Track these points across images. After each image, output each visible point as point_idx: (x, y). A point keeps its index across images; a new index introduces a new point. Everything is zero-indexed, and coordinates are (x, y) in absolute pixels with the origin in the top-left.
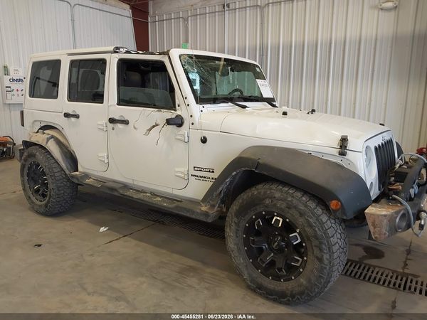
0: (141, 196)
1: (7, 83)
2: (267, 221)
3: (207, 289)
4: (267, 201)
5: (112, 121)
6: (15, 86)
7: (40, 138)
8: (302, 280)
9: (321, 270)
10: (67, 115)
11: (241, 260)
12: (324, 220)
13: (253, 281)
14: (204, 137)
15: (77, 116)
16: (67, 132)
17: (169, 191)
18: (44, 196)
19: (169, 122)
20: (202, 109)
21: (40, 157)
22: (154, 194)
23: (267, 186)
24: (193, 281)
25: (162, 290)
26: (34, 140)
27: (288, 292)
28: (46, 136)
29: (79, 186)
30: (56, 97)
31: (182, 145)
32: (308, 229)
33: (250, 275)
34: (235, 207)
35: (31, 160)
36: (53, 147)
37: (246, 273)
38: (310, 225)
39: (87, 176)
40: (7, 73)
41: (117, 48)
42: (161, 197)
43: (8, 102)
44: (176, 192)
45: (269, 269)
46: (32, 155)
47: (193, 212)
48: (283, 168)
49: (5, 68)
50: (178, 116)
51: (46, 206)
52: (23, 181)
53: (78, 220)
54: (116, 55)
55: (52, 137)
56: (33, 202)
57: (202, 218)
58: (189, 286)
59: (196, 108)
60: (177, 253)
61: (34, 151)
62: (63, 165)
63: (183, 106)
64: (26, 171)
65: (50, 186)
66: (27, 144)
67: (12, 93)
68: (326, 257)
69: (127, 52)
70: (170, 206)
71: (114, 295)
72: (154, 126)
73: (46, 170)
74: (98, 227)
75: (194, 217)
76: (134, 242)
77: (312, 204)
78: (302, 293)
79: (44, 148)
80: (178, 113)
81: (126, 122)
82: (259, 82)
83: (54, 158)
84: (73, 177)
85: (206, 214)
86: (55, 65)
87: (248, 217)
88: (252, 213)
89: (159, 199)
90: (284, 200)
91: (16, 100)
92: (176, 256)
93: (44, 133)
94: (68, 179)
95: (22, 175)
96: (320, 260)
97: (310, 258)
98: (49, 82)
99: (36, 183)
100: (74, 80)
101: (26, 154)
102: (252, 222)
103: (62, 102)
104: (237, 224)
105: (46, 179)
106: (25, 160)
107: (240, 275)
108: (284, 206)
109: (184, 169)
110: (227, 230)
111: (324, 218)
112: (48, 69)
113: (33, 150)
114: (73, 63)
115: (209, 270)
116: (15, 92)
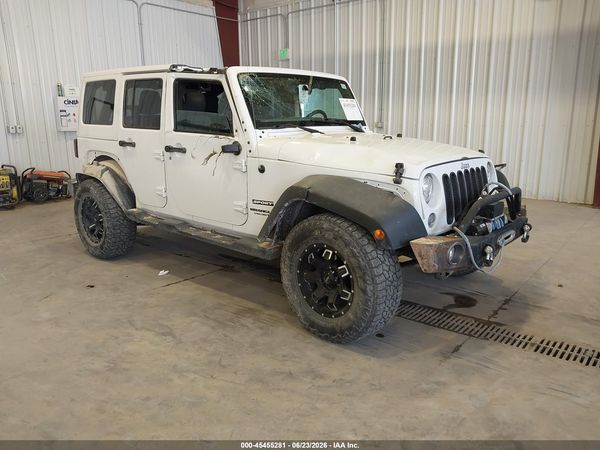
0: (200, 234)
1: (62, 106)
2: (319, 255)
3: (261, 328)
4: (317, 233)
5: (169, 149)
6: (70, 109)
7: (94, 171)
8: (350, 314)
9: (366, 302)
10: (122, 144)
11: (294, 296)
12: (369, 250)
13: (306, 318)
14: (262, 166)
15: (133, 145)
16: (123, 162)
17: (229, 227)
18: (99, 236)
19: (225, 149)
20: (262, 134)
21: (94, 192)
22: (215, 232)
23: (317, 217)
24: (248, 321)
25: (213, 328)
26: (88, 172)
27: (338, 329)
28: (100, 168)
29: (138, 227)
30: (111, 123)
31: (239, 174)
32: (352, 260)
33: (303, 313)
34: (288, 241)
35: (85, 196)
36: (108, 181)
37: (299, 310)
38: (354, 256)
39: (145, 213)
40: (61, 95)
41: (174, 66)
42: (221, 234)
43: (63, 129)
44: (236, 229)
45: (322, 306)
46: (86, 190)
47: (250, 249)
48: (332, 197)
49: (59, 87)
50: (235, 142)
51: (102, 247)
52: (77, 220)
53: (136, 264)
54: (173, 74)
55: (108, 168)
56: (88, 243)
57: (259, 255)
58: (242, 325)
59: (253, 133)
60: (239, 296)
61: (88, 186)
62: (119, 200)
63: (240, 131)
64: (80, 208)
65: (106, 225)
66: (81, 177)
67: (68, 118)
68: (369, 288)
69: (186, 71)
70: (229, 243)
71: (162, 331)
72: (212, 155)
73: (101, 207)
74: (157, 271)
75: (251, 254)
76: (194, 286)
77: (357, 235)
78: (350, 329)
79: (99, 182)
80: (236, 139)
81: (183, 151)
82: (343, 101)
83: (109, 193)
84: (129, 214)
85: (263, 251)
86: (110, 85)
87: (300, 252)
88: (305, 246)
89: (219, 236)
90: (332, 230)
91: (71, 127)
92: (236, 299)
93: (98, 165)
94: (125, 216)
95: (76, 213)
96: (364, 292)
97: (356, 290)
98: (105, 102)
99: (91, 222)
100: (129, 103)
101: (80, 188)
102: (305, 257)
103: (117, 129)
104: (291, 259)
105: (101, 217)
106: (79, 196)
107: (295, 314)
108: (331, 237)
109: (244, 203)
110: (282, 266)
111: (369, 249)
112: (104, 89)
113: (87, 184)
114: (128, 83)
115: (267, 312)
116: (71, 117)
